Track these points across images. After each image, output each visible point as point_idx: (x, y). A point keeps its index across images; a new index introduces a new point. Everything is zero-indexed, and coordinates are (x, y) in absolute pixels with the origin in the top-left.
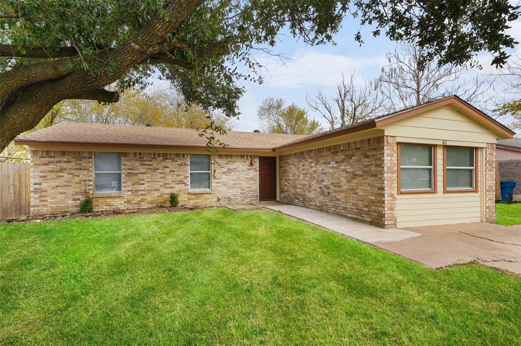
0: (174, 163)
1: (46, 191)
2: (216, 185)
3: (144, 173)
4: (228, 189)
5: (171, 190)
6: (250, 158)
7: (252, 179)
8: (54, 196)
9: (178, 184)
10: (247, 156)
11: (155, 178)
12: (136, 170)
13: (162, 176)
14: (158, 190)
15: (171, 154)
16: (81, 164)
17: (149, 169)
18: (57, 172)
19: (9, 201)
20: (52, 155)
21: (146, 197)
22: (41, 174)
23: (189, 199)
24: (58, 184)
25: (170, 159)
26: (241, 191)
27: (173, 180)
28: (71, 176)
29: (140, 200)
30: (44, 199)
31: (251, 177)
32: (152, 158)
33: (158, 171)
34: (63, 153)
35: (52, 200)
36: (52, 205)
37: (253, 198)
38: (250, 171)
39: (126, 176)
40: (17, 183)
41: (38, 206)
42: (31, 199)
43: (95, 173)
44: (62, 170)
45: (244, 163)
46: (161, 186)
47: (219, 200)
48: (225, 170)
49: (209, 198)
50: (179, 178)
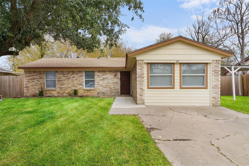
0: (77, 75)
1: (29, 87)
2: (97, 86)
3: (64, 80)
4: (103, 88)
5: (76, 88)
6: (115, 72)
7: (116, 83)
8: (32, 89)
9: (79, 85)
10: (113, 71)
11: (69, 82)
12: (61, 79)
13: (72, 81)
14: (71, 88)
15: (76, 71)
16: (41, 76)
17: (66, 78)
18: (33, 79)
19: (18, 91)
20: (31, 73)
21: (65, 91)
22: (27, 80)
23: (84, 92)
24: (33, 84)
25: (76, 73)
26: (110, 89)
27: (77, 83)
28: (37, 81)
29: (63, 92)
30: (28, 90)
31: (115, 82)
32: (68, 73)
33: (70, 79)
34: (35, 72)
35: (31, 91)
36: (31, 93)
37: (117, 93)
38: (115, 79)
39: (57, 81)
40: (20, 84)
41: (26, 93)
42: (25, 90)
43: (46, 80)
44: (34, 79)
45: (112, 75)
46: (72, 86)
47: (98, 93)
48: (101, 78)
49: (93, 92)
50: (79, 83)
